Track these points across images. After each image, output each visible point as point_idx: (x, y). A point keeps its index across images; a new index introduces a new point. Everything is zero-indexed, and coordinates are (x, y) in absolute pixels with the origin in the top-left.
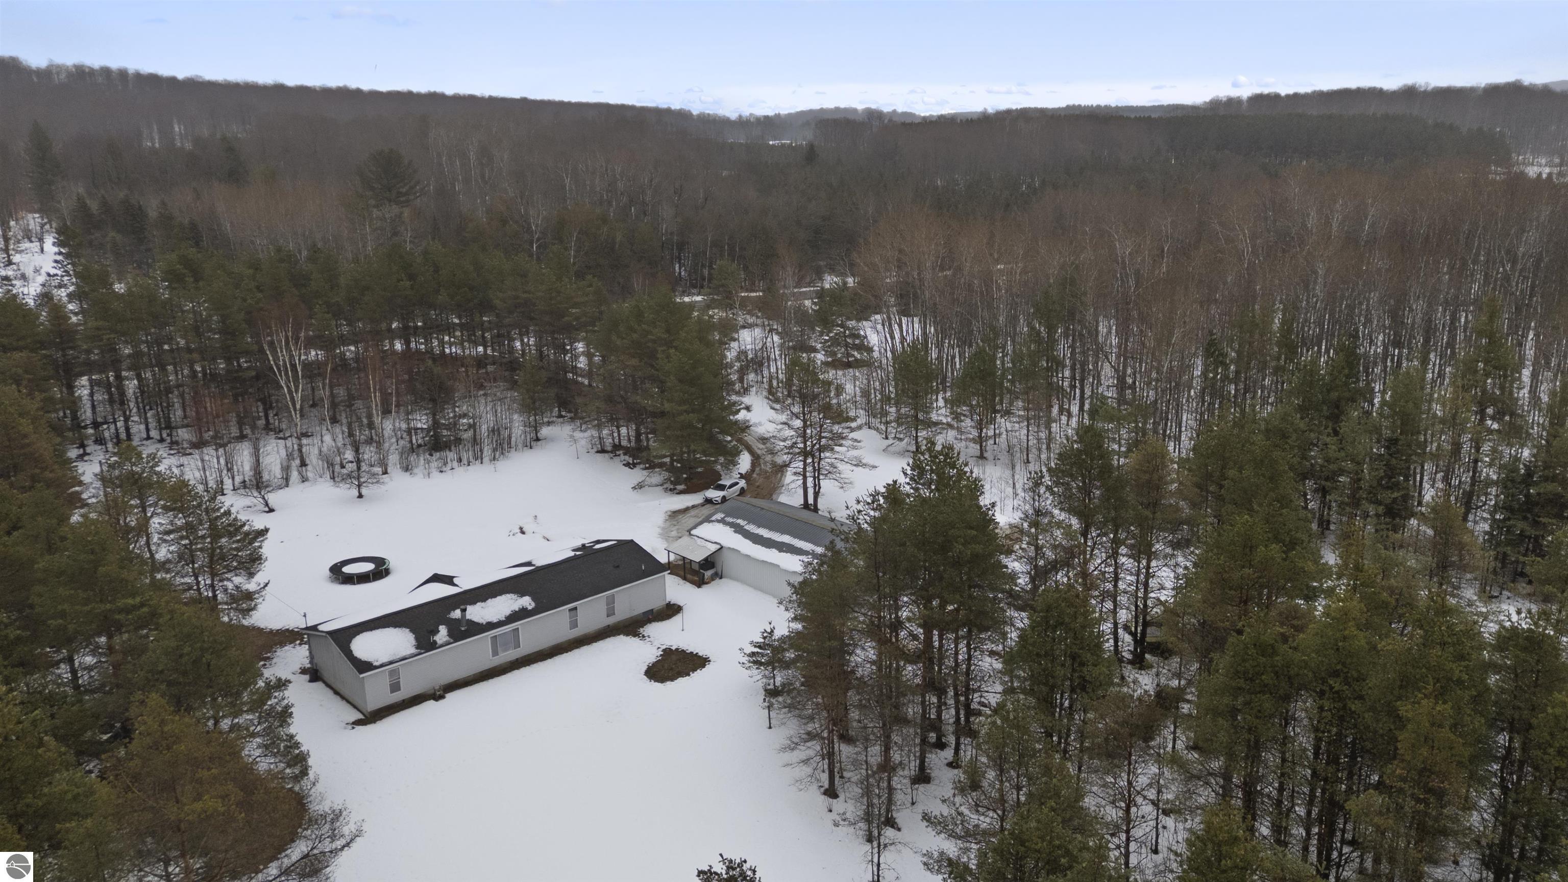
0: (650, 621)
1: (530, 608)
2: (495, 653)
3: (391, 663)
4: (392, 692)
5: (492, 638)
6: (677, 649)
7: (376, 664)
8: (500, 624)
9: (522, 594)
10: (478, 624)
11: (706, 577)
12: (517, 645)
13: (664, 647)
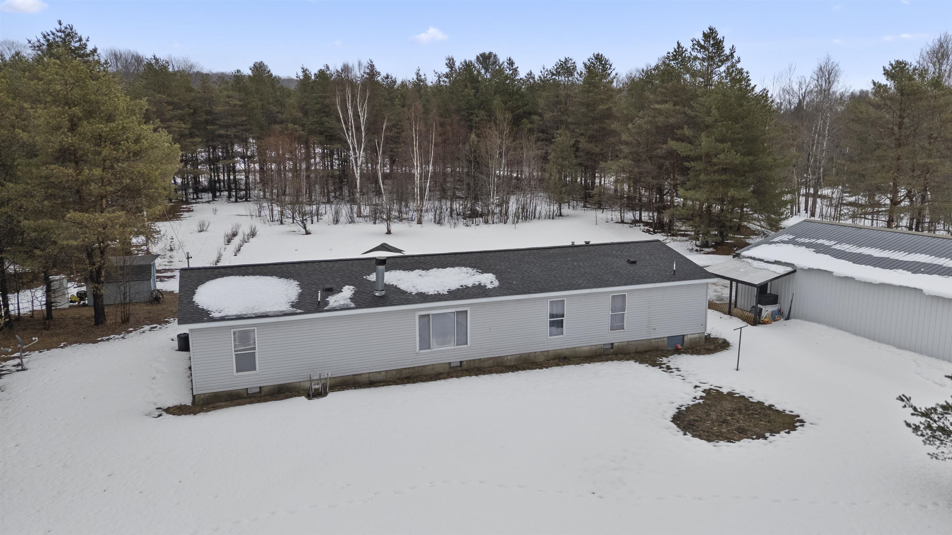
0: (678, 351)
1: (489, 286)
2: (425, 343)
3: (239, 318)
4: (239, 369)
5: (421, 317)
6: (731, 394)
7: (216, 315)
8: (438, 297)
9: (484, 270)
10: (404, 292)
11: (764, 314)
12: (462, 340)
13: (707, 387)
